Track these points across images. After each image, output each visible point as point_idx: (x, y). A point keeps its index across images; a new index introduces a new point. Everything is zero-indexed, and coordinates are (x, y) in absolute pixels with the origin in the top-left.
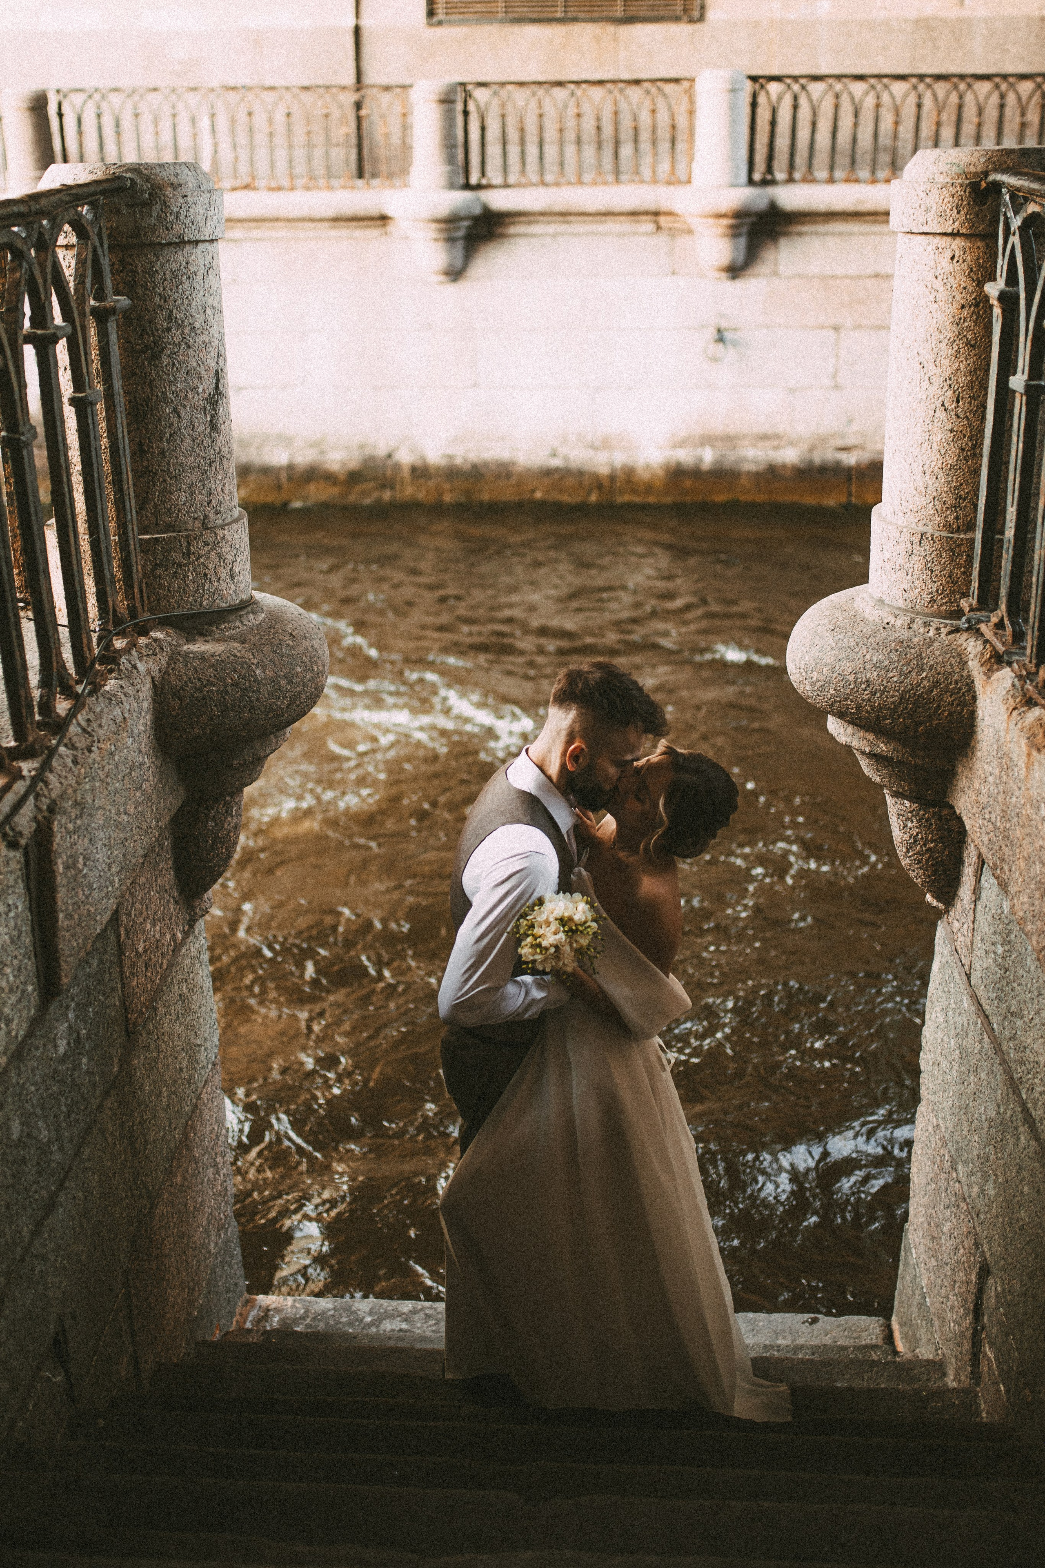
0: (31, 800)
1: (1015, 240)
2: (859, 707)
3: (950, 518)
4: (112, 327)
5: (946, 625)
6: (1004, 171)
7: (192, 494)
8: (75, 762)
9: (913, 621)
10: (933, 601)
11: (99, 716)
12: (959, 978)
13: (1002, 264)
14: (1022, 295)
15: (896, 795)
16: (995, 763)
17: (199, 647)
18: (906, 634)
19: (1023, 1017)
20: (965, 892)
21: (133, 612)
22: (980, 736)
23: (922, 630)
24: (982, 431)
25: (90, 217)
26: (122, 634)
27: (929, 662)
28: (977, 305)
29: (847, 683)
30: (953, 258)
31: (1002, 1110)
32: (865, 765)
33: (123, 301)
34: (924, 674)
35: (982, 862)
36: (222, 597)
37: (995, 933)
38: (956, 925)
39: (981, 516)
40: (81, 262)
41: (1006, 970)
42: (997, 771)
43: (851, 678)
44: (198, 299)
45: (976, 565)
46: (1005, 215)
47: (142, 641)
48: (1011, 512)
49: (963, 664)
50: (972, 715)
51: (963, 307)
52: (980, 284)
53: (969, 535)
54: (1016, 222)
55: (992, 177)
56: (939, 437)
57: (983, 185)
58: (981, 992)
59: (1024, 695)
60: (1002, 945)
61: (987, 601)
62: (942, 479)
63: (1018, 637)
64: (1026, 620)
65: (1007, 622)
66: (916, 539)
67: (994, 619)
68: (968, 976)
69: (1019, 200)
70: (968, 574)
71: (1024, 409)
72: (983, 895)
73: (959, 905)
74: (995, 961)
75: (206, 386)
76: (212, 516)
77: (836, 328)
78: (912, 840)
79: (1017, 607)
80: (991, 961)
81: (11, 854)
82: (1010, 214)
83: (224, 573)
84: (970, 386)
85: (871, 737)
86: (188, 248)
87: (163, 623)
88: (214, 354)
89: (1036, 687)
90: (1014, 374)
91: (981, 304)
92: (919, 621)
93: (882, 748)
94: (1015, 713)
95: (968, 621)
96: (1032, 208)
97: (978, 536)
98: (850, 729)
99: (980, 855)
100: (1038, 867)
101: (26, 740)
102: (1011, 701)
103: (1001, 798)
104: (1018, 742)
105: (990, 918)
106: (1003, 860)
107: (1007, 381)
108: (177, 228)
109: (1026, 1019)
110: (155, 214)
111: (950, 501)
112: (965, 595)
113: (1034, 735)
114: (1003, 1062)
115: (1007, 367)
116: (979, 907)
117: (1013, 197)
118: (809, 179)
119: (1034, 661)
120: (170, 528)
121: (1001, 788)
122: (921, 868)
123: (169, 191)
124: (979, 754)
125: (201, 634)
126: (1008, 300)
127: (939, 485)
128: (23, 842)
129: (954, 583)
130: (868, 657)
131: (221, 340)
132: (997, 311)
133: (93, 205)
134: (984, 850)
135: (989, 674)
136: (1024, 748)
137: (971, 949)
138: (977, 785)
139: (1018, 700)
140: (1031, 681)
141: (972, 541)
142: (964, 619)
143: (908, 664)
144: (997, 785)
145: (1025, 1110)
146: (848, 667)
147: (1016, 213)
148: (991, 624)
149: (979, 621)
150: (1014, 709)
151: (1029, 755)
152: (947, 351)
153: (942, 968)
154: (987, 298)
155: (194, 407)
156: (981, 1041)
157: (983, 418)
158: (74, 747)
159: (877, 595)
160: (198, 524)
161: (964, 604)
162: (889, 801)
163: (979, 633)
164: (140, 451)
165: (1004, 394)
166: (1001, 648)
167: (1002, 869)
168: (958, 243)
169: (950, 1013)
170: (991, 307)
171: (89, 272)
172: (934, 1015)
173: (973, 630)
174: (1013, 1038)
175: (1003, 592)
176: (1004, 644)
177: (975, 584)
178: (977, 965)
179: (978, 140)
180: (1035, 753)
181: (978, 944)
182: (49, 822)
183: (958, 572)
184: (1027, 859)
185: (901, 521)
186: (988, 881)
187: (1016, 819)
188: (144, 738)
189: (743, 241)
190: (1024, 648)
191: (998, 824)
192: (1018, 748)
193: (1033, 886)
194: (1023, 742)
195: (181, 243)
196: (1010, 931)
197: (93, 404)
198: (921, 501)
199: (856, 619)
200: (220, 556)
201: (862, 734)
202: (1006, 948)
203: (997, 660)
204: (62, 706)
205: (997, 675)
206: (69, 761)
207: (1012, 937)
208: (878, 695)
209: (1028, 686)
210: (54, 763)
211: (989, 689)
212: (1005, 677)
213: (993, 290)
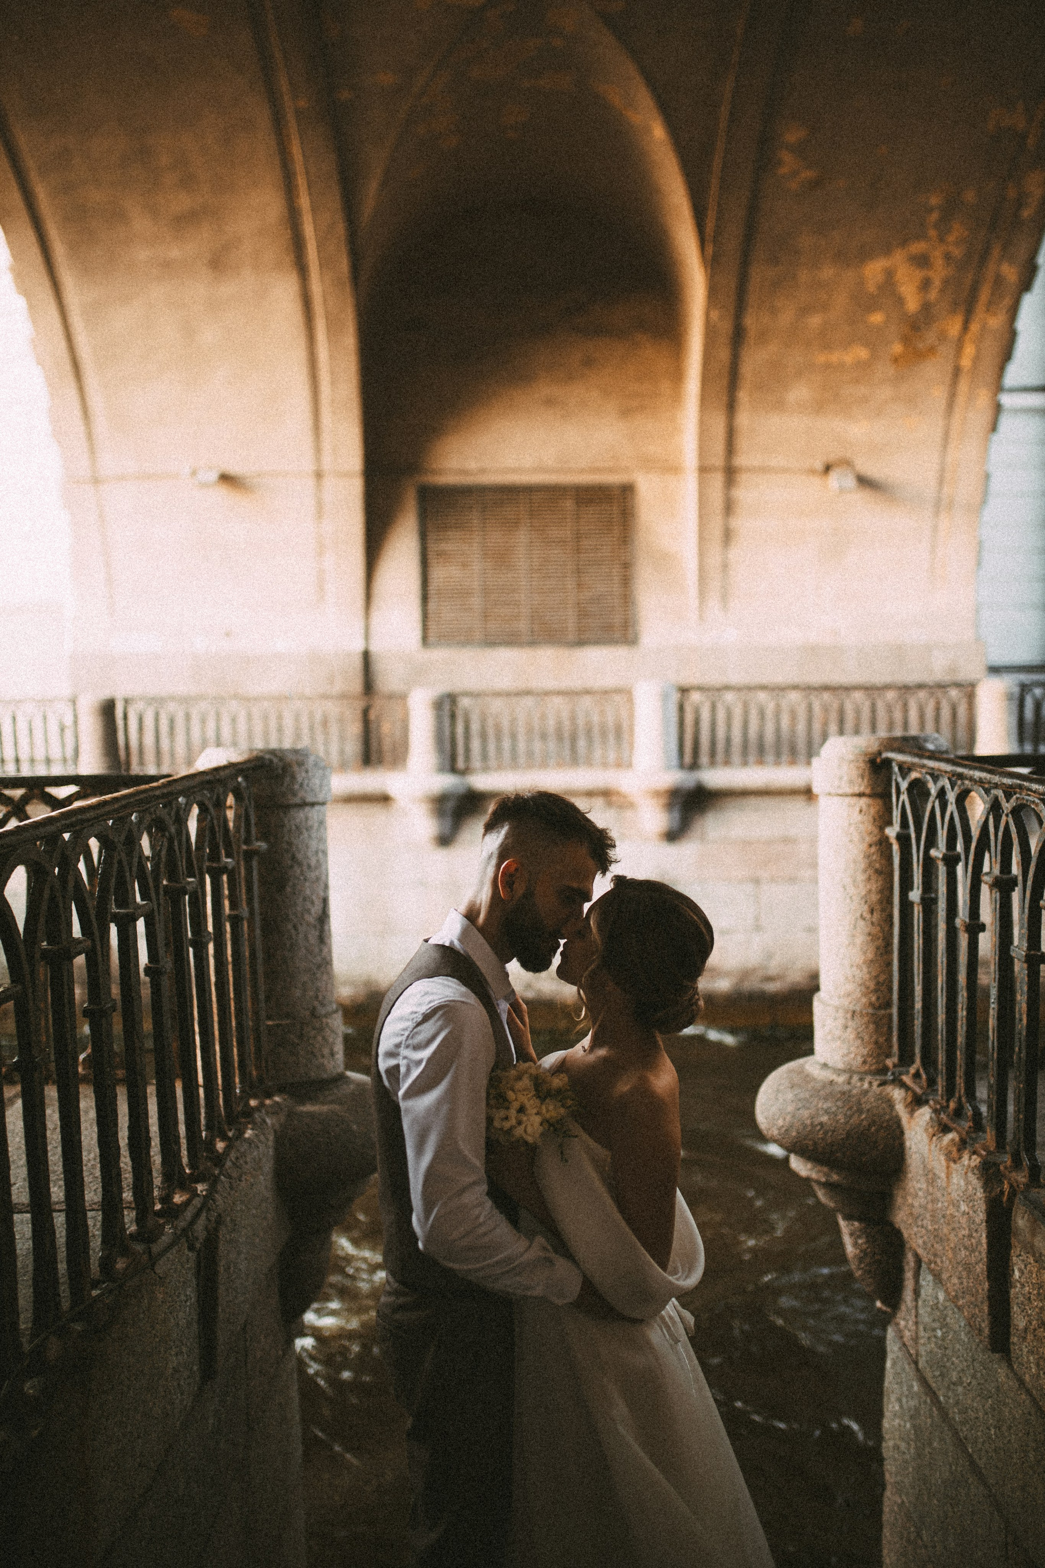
0: (204, 1215)
1: (904, 797)
2: (815, 1143)
3: (874, 999)
4: (255, 864)
5: (876, 1080)
6: (893, 750)
7: (305, 990)
8: (231, 1188)
9: (851, 1077)
10: (864, 1062)
11: (244, 1155)
12: (909, 1369)
13: (896, 815)
14: (913, 835)
15: (848, 1217)
16: (923, 1180)
17: (309, 1108)
18: (846, 1088)
19: (962, 1383)
20: (908, 1295)
21: (261, 1080)
22: (909, 1161)
23: (859, 1084)
24: (891, 934)
25: (244, 784)
26: (255, 1097)
27: (866, 1107)
28: (881, 844)
29: (805, 1126)
30: (861, 811)
31: (954, 1467)
32: (821, 1194)
33: (262, 845)
34: (863, 1116)
35: (919, 1261)
36: (325, 1070)
37: (934, 1320)
38: (902, 1323)
39: (895, 996)
40: (237, 817)
41: (946, 1348)
42: (924, 1186)
43: (808, 1122)
44: (313, 844)
45: (895, 1033)
46: (896, 780)
47: (268, 1102)
48: (918, 989)
49: (892, 1106)
50: (902, 1145)
51: (870, 846)
52: (882, 829)
53: (888, 1011)
54: (904, 785)
55: (884, 755)
56: (860, 939)
57: (878, 760)
58: (928, 1375)
59: (940, 1124)
60: (941, 1329)
61: (906, 1059)
62: (865, 970)
63: (931, 1082)
64: (936, 1069)
65: (922, 1071)
66: (849, 1016)
67: (912, 1070)
68: (916, 1363)
69: (905, 770)
70: (889, 1040)
71: (921, 915)
72: (923, 1292)
73: (903, 1307)
74: (936, 1344)
75: (316, 909)
76: (319, 1007)
77: (757, 881)
78: (862, 1255)
79: (928, 1060)
80: (933, 1345)
81: (190, 1254)
82: (900, 779)
83: (326, 1051)
84: (880, 902)
85: (825, 1169)
86: (307, 809)
87: (281, 1090)
88: (322, 885)
89: (948, 1115)
90: (912, 889)
91: (883, 844)
92: (855, 1078)
93: (835, 1177)
94: (935, 1138)
95: (893, 1074)
96: (914, 775)
97: (895, 1011)
98: (809, 1166)
99: (917, 1256)
100: (963, 1252)
101: (198, 1168)
102: (930, 1130)
103: (930, 1206)
104: (939, 1160)
105: (929, 1309)
106: (935, 1255)
107: (907, 897)
108: (301, 794)
109: (965, 1384)
110: (285, 785)
111: (872, 985)
112: (888, 1056)
113: (950, 1152)
114: (952, 1427)
115: (906, 885)
116: (920, 1303)
117: (901, 768)
118: (727, 762)
119: (945, 1098)
120: (287, 1016)
121: (929, 1198)
122: (871, 1277)
123: (296, 768)
124: (910, 1175)
125: (310, 1099)
126: (903, 839)
127: (862, 974)
128: (198, 1245)
129: (880, 1047)
130: (820, 1105)
131: (327, 875)
132: (896, 847)
133: (246, 778)
134: (920, 1251)
135: (912, 1113)
136: (944, 1163)
137: (916, 1339)
138: (910, 1201)
139: (936, 1129)
140: (945, 1113)
141: (890, 1016)
142: (889, 1074)
143: (850, 1108)
144: (926, 1198)
145: (972, 1463)
146: (806, 1113)
147: (904, 778)
148: (910, 1075)
149: (900, 1074)
150: (934, 1135)
151: (948, 1167)
152: (861, 877)
153: (894, 1364)
154: (887, 838)
155: (308, 924)
156: (931, 1416)
157: (891, 925)
158: (230, 1177)
159: (822, 1061)
160: (307, 1013)
161: (889, 1062)
162: (842, 1223)
163: (903, 1085)
164: (269, 956)
165: (906, 906)
166: (918, 1091)
167: (935, 1263)
168: (864, 801)
169: (904, 1400)
170: (891, 845)
171: (243, 825)
172: (890, 1406)
173: (898, 1082)
174: (957, 1403)
175: (917, 1050)
176: (921, 1088)
177: (895, 1048)
178: (922, 1350)
179: (874, 728)
180: (952, 1165)
181: (922, 1333)
182: (216, 1230)
183: (881, 1040)
184: (953, 1249)
185: (836, 1002)
186: (926, 1280)
187: (942, 1220)
188: (269, 1177)
189: (676, 815)
190: (937, 1090)
191: (930, 1227)
192: (939, 1163)
193: (960, 1269)
194: (942, 1158)
195: (304, 804)
196: (946, 1316)
197: (242, 919)
198: (850, 987)
199: (807, 1078)
200: (324, 1038)
201: (819, 1168)
202: (944, 1330)
203: (917, 1102)
204: (220, 1146)
205: (917, 1113)
206: (227, 1186)
207: (948, 1319)
208: (830, 1134)
209: (942, 1116)
210: (219, 1188)
211: (913, 1123)
212: (925, 1114)
213: (892, 832)
